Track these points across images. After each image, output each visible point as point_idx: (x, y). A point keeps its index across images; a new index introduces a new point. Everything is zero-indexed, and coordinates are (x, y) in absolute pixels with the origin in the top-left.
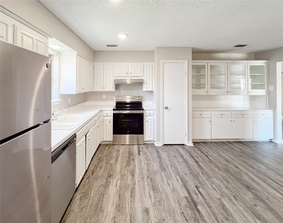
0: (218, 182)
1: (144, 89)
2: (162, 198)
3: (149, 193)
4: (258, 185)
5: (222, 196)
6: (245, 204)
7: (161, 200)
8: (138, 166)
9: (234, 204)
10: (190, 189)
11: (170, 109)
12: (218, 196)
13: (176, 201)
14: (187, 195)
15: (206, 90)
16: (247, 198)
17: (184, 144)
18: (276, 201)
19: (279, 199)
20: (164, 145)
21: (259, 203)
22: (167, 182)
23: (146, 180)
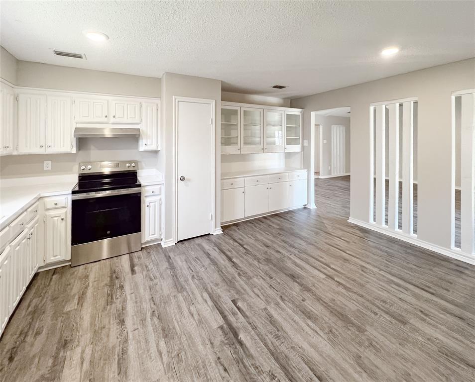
0: (259, 283)
1: (142, 148)
2: (182, 348)
3: (158, 345)
4: (302, 269)
5: (268, 302)
6: (293, 303)
7: (181, 352)
8: (131, 298)
9: (283, 309)
10: (224, 308)
11: (189, 180)
12: (263, 305)
13: (207, 342)
14: (221, 322)
15: (239, 147)
16: (294, 293)
17: (209, 234)
18: (321, 285)
19: (323, 281)
20: (179, 242)
21: (307, 295)
22: (189, 310)
23: (150, 322)
